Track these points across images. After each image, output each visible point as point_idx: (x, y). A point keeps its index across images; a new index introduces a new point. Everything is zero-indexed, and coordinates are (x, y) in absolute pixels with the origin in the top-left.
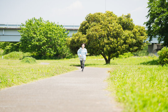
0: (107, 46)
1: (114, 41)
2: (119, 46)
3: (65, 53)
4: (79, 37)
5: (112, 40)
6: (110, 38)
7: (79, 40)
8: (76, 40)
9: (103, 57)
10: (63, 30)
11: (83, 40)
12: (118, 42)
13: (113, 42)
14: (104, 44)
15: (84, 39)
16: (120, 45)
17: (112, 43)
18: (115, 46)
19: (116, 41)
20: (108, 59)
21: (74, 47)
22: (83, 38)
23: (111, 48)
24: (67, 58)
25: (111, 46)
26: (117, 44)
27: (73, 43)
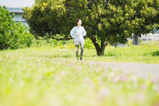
0: (104, 20)
1: (118, 11)
2: (128, 21)
3: (9, 42)
4: (50, 4)
5: (114, 9)
6: (109, 5)
7: (50, 9)
8: (43, 9)
9: (91, 41)
10: (6, 12)
11: (59, 8)
12: (124, 13)
13: (116, 12)
14: (98, 16)
15: (60, 6)
16: (128, 19)
17: (115, 16)
18: (120, 20)
19: (121, 11)
20: (100, 45)
21: (39, 22)
22: (58, 4)
23: (111, 23)
24: (12, 48)
25: (113, 20)
26: (123, 16)
27: (36, 16)
